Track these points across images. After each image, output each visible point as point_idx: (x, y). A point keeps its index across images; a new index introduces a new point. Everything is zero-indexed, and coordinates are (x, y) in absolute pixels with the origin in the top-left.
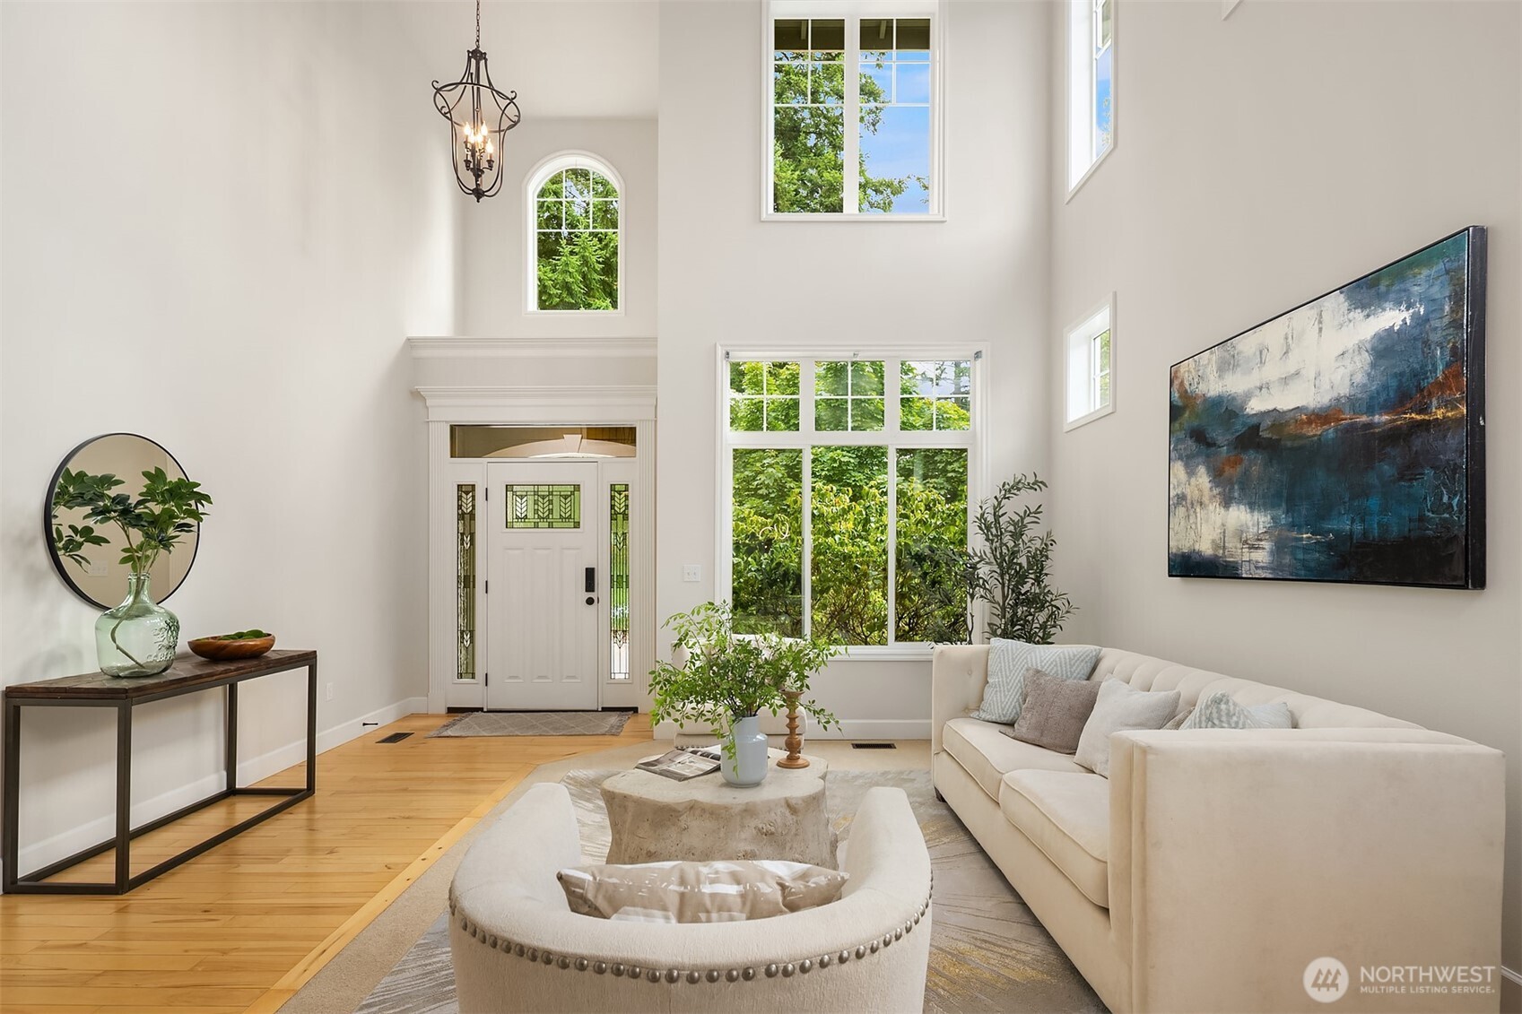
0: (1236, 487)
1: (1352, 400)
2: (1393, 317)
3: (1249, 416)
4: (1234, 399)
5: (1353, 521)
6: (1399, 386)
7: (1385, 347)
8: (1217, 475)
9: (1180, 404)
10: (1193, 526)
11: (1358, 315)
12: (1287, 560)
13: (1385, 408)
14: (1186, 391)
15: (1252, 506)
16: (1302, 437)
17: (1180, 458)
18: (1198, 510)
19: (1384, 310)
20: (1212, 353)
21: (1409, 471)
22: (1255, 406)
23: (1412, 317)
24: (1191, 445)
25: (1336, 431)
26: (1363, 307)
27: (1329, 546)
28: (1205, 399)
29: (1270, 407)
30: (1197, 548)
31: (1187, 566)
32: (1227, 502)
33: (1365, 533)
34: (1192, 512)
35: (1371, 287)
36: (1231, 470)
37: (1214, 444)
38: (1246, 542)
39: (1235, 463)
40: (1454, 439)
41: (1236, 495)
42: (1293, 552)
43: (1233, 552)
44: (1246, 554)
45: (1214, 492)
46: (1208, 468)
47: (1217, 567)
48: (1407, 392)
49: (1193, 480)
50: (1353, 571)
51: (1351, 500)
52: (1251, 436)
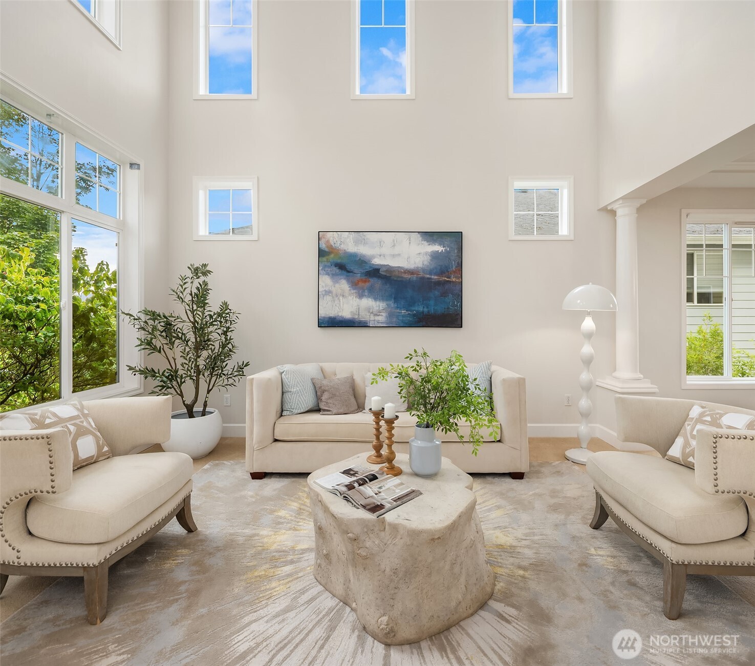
0: (366, 291)
1: (424, 270)
2: (438, 248)
3: (373, 265)
4: (364, 256)
5: (424, 308)
6: (440, 269)
7: (435, 256)
8: (354, 285)
9: (327, 250)
10: (338, 305)
11: (425, 243)
12: (395, 320)
13: (436, 274)
14: (332, 246)
15: (375, 299)
16: (402, 277)
17: (328, 274)
18: (341, 298)
19: (435, 245)
20: (351, 234)
21: (444, 294)
22: (377, 261)
23: (445, 250)
24: (336, 270)
25: (417, 278)
26: (428, 242)
27: (414, 315)
28: (345, 253)
29: (386, 264)
30: (340, 314)
31: (330, 323)
32: (361, 296)
33: (428, 312)
34: (336, 299)
35: (430, 236)
36: (363, 284)
37: (352, 272)
38: (372, 313)
39: (365, 282)
40: (458, 288)
41: (366, 294)
42: (397, 317)
43: (364, 316)
44: (372, 318)
45: (352, 291)
46: (348, 281)
47: (354, 323)
48: (443, 271)
49: (337, 285)
50: (424, 323)
51: (423, 301)
52: (375, 273)
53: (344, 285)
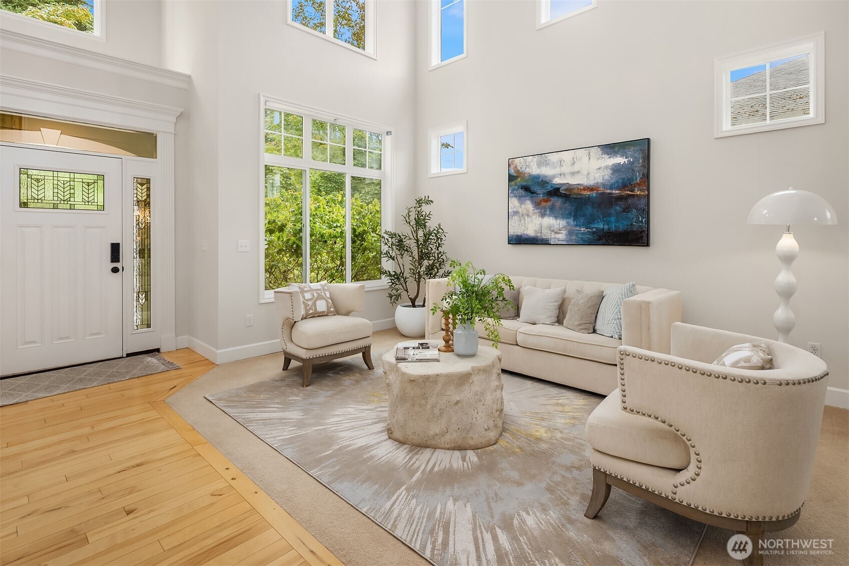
0: (548, 210)
1: (604, 185)
2: (620, 160)
3: (554, 184)
4: (546, 177)
5: (604, 225)
6: (623, 183)
7: (616, 169)
8: (537, 205)
9: (515, 175)
10: (523, 224)
11: (606, 156)
12: (574, 237)
13: (617, 188)
14: (519, 170)
15: (556, 217)
16: (582, 195)
17: (515, 196)
18: (526, 218)
19: (617, 157)
20: (534, 157)
21: (627, 210)
22: (557, 181)
23: (628, 161)
24: (522, 192)
25: (597, 194)
26: (608, 154)
27: (594, 233)
28: (530, 175)
29: (566, 182)
30: (525, 232)
31: (518, 241)
32: (543, 215)
33: (609, 229)
34: (522, 218)
35: (611, 149)
36: (545, 203)
37: (535, 193)
38: (553, 231)
39: (547, 201)
40: (643, 201)
41: (548, 213)
42: (577, 235)
43: (546, 234)
44: (553, 236)
45: (536, 211)
46: (532, 202)
47: (537, 240)
48: (626, 184)
49: (523, 206)
50: (604, 241)
51: (603, 217)
52: (556, 192)
53: (529, 205)
